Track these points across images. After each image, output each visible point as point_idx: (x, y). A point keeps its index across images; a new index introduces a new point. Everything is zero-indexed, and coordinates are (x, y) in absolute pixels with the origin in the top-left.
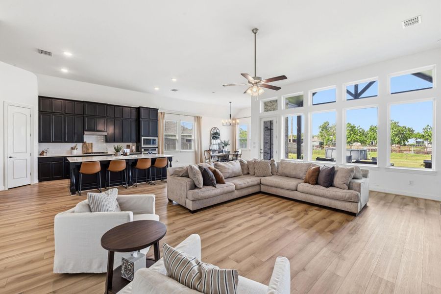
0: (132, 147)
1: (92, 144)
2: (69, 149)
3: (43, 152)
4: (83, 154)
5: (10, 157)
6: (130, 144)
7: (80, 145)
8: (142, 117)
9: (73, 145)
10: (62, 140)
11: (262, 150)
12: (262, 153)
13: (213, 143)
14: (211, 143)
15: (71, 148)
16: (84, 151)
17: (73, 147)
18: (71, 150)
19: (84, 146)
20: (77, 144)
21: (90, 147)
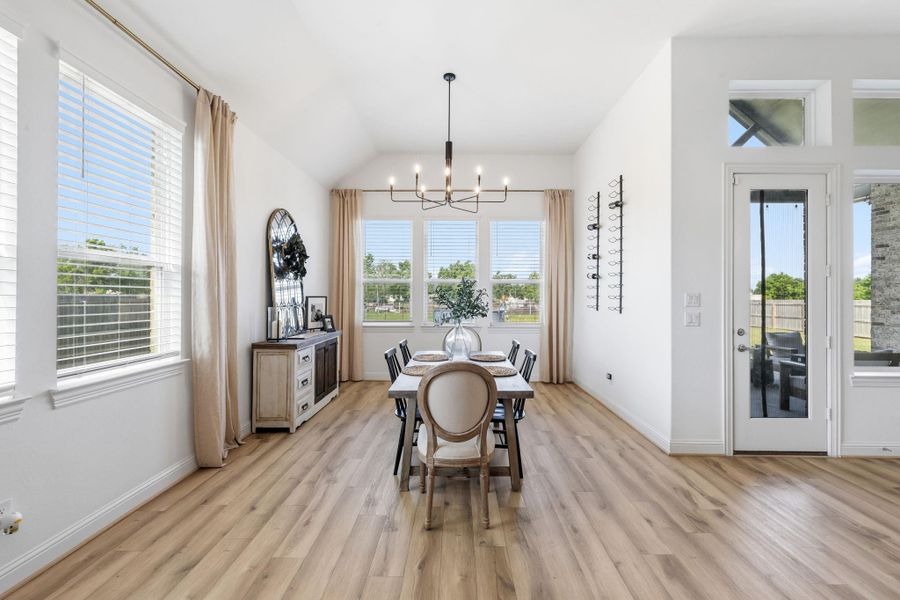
11: (741, 333)
12: (742, 349)
13: (278, 297)
14: (270, 302)
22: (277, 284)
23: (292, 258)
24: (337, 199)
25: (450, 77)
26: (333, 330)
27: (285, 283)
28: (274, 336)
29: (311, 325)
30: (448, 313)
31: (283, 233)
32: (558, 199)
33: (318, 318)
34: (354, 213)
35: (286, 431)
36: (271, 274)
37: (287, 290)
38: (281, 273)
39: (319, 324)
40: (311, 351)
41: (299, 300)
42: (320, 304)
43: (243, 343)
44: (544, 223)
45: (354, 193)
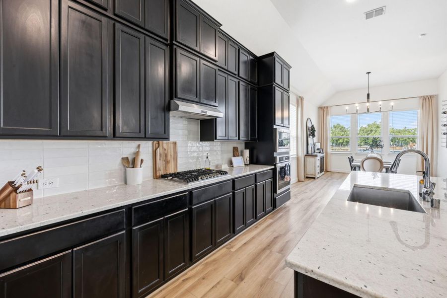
0: (243, 152)
1: (175, 144)
2: (116, 164)
3: (12, 188)
4: (156, 178)
9: (127, 148)
14: (308, 144)
15: (123, 159)
16: (160, 170)
17: (127, 158)
18: (122, 167)
19: (158, 151)
20: (139, 146)
21: (172, 153)
23: (312, 132)
24: (321, 110)
25: (369, 73)
26: (323, 153)
29: (316, 151)
30: (368, 147)
31: (309, 124)
32: (427, 100)
33: (318, 149)
34: (327, 114)
35: (314, 178)
36: (308, 136)
38: (310, 136)
39: (319, 151)
40: (319, 158)
42: (318, 145)
43: (303, 154)
44: (419, 111)
45: (327, 107)
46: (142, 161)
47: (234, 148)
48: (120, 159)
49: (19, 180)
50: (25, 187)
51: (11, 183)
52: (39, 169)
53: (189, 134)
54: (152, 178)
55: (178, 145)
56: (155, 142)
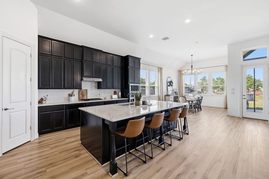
0: (118, 93)
1: (87, 90)
2: (67, 95)
3: (42, 99)
4: (79, 100)
5: (6, 109)
6: (117, 90)
7: (76, 92)
8: (130, 65)
9: (70, 91)
10: (61, 86)
11: (244, 96)
12: (244, 99)
13: (168, 89)
14: (167, 90)
15: (69, 94)
16: (80, 98)
17: (70, 94)
18: (68, 97)
19: (80, 92)
20: (74, 91)
21: (86, 93)
22: (168, 87)
23: (170, 83)
24: (180, 72)
25: (192, 55)
26: (177, 94)
27: (170, 87)
28: (169, 94)
29: (174, 93)
31: (169, 80)
33: (175, 92)
36: (168, 86)
37: (170, 88)
38: (169, 86)
40: (173, 97)
41: (172, 90)
42: (175, 90)
43: (164, 95)
44: (225, 73)
45: (182, 71)
46: (74, 95)
47: (114, 91)
48: (68, 94)
49: (43, 98)
50: (44, 99)
51: (42, 98)
52: (47, 96)
53: (92, 87)
54: (78, 101)
55: (88, 90)
56: (79, 89)
